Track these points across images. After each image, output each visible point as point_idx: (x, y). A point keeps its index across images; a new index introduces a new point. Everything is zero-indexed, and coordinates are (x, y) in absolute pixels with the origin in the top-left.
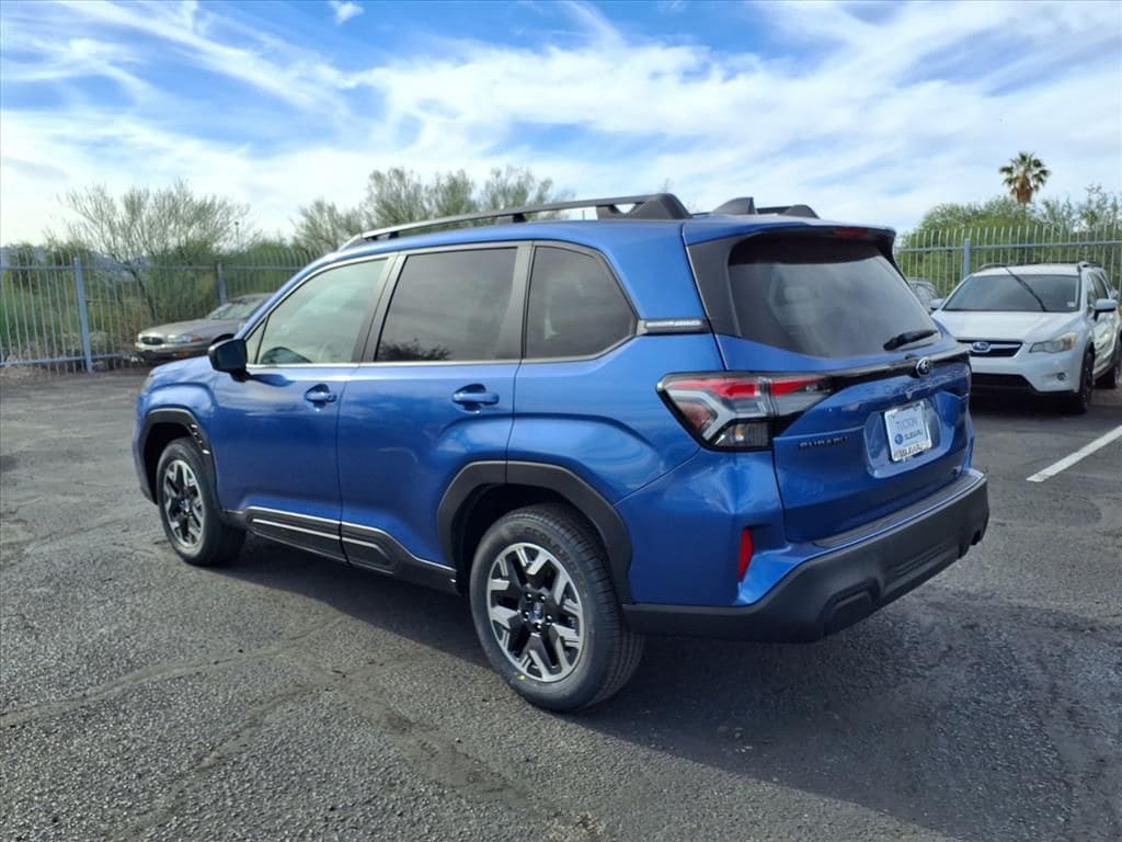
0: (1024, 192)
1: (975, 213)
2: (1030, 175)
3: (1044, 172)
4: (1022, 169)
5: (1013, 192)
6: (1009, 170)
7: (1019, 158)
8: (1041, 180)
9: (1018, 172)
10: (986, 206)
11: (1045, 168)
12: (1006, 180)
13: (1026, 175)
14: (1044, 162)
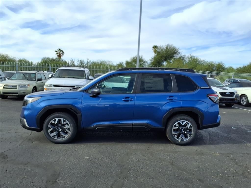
0: (60, 56)
1: (53, 59)
2: (61, 53)
3: (63, 53)
4: (59, 51)
5: (57, 56)
6: (57, 51)
7: (59, 49)
8: (63, 54)
9: (58, 52)
10: (55, 58)
11: (64, 52)
12: (56, 53)
13: (60, 53)
14: (63, 51)
